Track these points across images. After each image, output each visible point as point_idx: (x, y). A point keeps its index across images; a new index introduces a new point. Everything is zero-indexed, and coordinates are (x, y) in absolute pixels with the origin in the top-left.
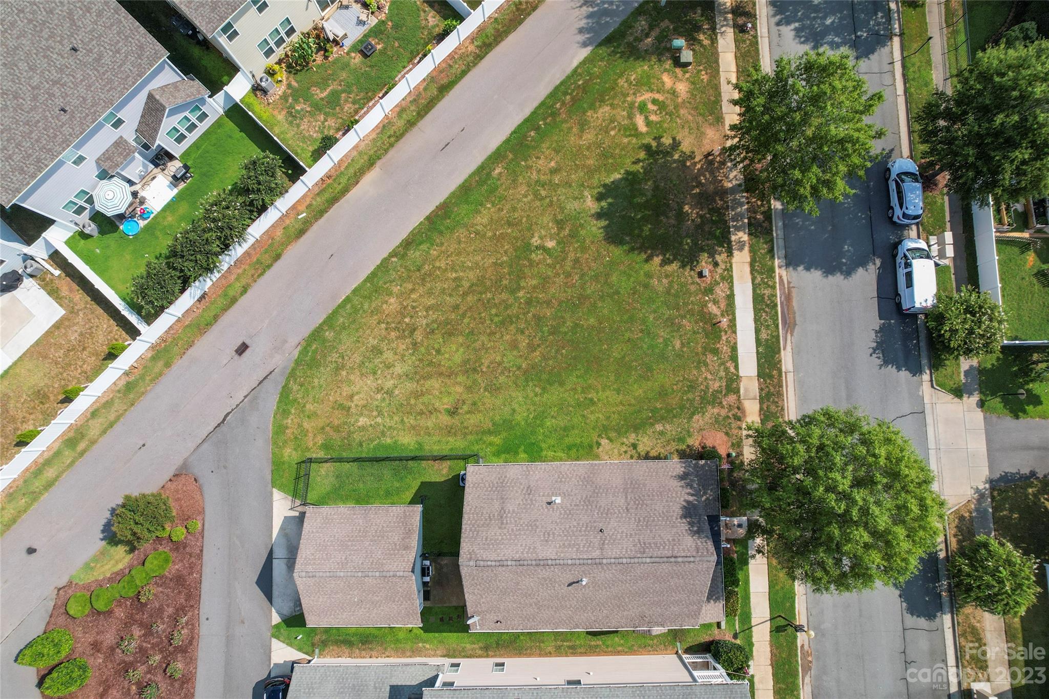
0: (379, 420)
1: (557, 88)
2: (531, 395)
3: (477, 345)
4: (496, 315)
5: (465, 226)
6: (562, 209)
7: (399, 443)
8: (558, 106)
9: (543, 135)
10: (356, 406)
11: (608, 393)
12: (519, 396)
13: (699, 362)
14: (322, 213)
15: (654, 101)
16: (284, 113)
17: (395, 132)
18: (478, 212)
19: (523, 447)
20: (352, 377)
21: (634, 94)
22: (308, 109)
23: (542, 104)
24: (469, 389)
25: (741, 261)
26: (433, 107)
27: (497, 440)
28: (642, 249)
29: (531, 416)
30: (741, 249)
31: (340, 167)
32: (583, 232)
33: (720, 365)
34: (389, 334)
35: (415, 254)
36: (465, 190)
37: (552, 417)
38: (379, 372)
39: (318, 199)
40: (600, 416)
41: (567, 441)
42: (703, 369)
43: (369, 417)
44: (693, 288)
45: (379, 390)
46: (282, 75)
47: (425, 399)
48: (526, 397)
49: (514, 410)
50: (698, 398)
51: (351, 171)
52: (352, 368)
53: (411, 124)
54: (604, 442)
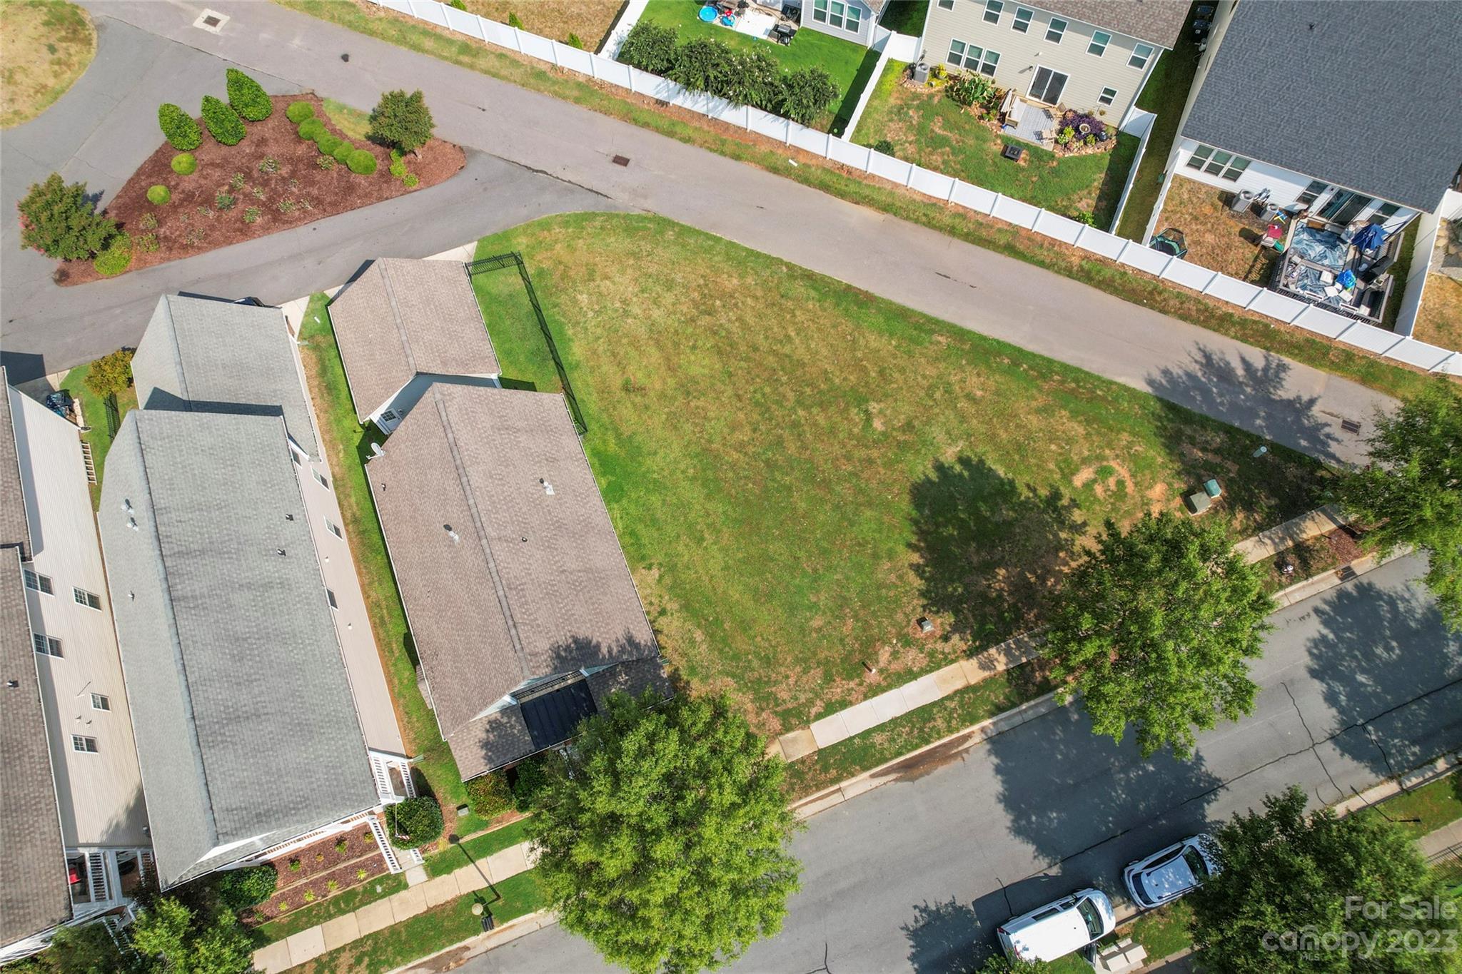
1: (1079, 370)
2: (682, 466)
3: (719, 386)
4: (764, 395)
5: (858, 327)
6: (928, 423)
7: (571, 344)
8: (1056, 377)
9: (1010, 371)
10: (599, 286)
11: (719, 556)
13: (805, 660)
14: (806, 181)
15: (1120, 483)
16: (899, 102)
17: (933, 218)
18: (881, 334)
19: (614, 479)
21: (1117, 456)
22: (914, 122)
23: (1050, 361)
24: (662, 396)
25: (967, 672)
26: (984, 246)
27: (612, 446)
28: (922, 534)
29: (655, 476)
30: (983, 667)
31: (865, 178)
32: (910, 456)
33: (812, 690)
34: (694, 290)
36: (902, 314)
39: (819, 172)
40: (686, 558)
41: (640, 528)
42: (798, 669)
44: (899, 617)
45: (625, 302)
46: (939, 85)
47: (633, 353)
48: (676, 462)
50: (756, 674)
51: (867, 192)
53: (952, 231)
54: (655, 573)
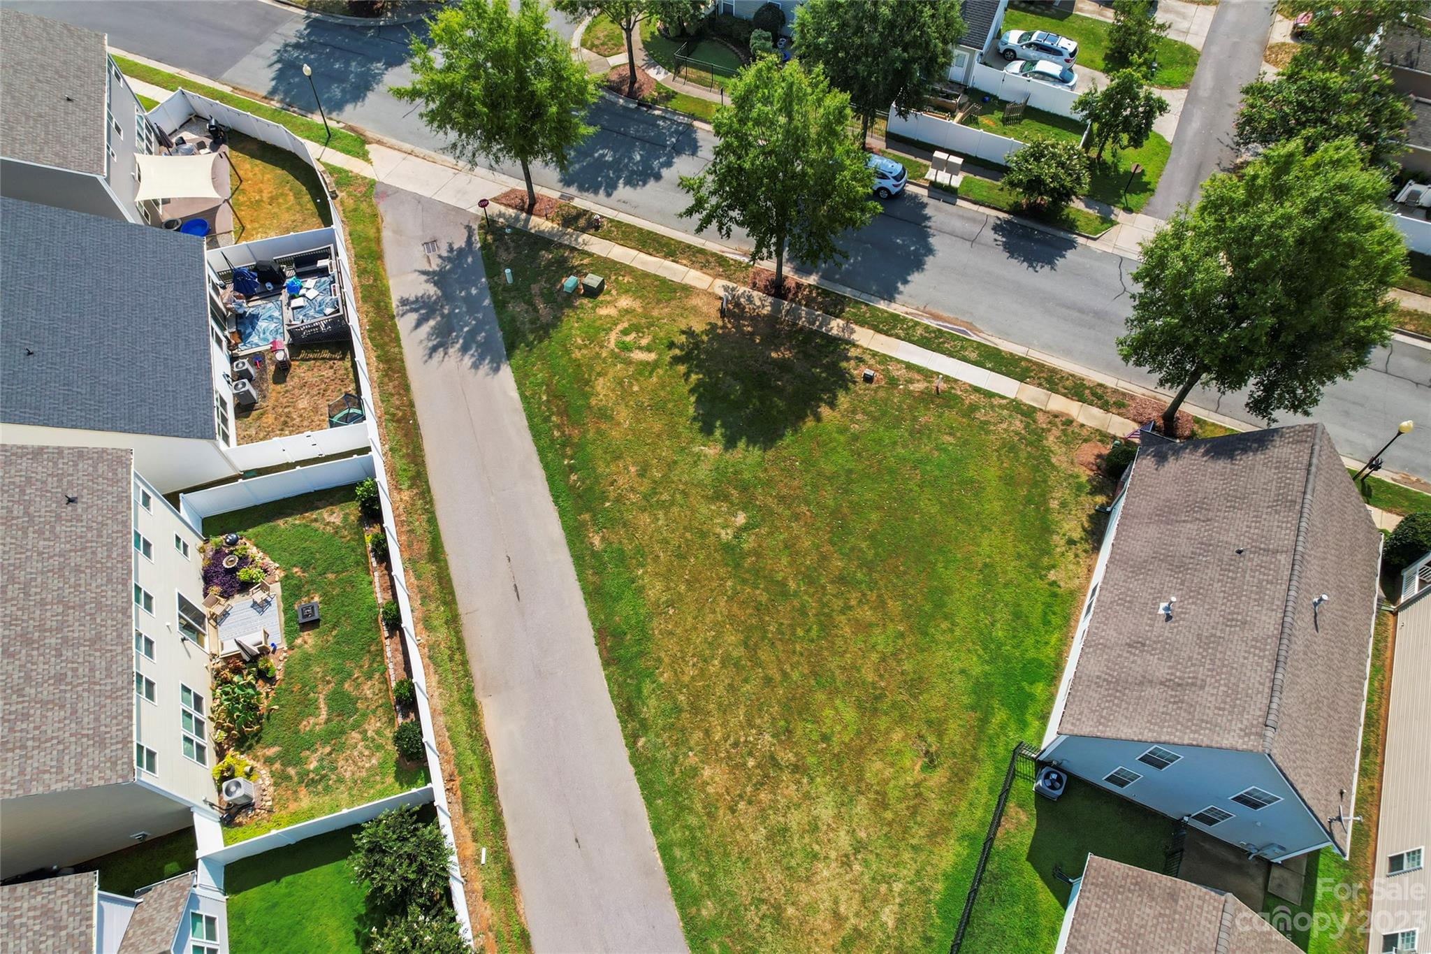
0: (897, 887)
1: (532, 427)
3: (840, 678)
6: (700, 484)
8: (556, 434)
9: (584, 464)
12: (941, 655)
13: (982, 428)
14: (497, 822)
15: (625, 332)
17: (449, 648)
18: (640, 591)
19: (1024, 684)
20: (804, 899)
21: (602, 347)
22: (328, 749)
24: (903, 719)
25: (868, 338)
26: (449, 581)
27: (1000, 716)
30: (853, 331)
31: (446, 753)
35: (650, 708)
36: (595, 595)
37: (993, 625)
38: (816, 847)
39: (474, 814)
40: (1013, 564)
43: (885, 901)
44: (882, 394)
47: (893, 794)
49: (963, 671)
51: (464, 740)
52: (789, 892)
53: (453, 621)
54: (1052, 575)
